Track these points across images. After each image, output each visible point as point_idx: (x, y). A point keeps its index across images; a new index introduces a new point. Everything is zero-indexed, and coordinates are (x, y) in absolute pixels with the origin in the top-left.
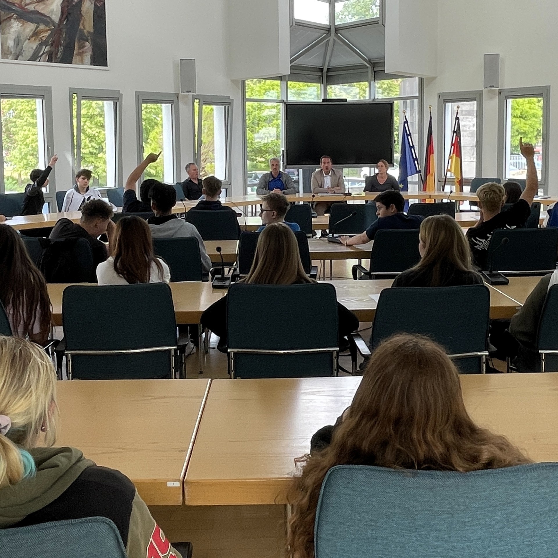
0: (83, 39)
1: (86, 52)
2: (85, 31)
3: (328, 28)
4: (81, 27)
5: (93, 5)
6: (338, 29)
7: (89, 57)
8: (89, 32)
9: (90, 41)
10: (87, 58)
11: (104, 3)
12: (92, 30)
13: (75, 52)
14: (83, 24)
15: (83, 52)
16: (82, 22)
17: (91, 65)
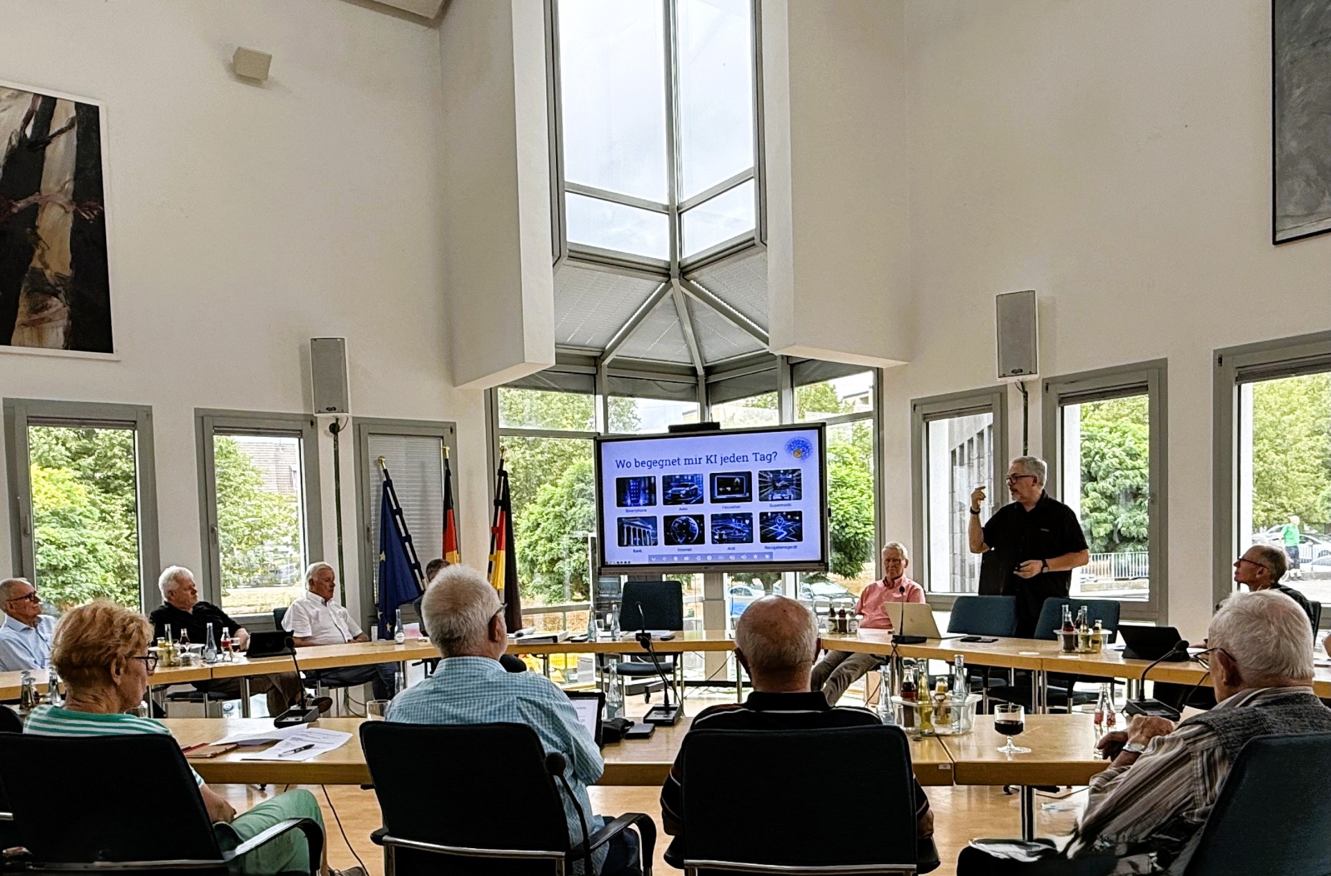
0: (43, 289)
1: (50, 321)
2: (48, 272)
3: (666, 269)
4: (36, 263)
5: (70, 217)
6: (685, 271)
7: (61, 330)
8: (58, 276)
9: (61, 296)
10: (57, 332)
11: (102, 214)
12: (68, 272)
13: (18, 319)
14: (41, 256)
15: (42, 319)
16: (38, 252)
17: (66, 348)
